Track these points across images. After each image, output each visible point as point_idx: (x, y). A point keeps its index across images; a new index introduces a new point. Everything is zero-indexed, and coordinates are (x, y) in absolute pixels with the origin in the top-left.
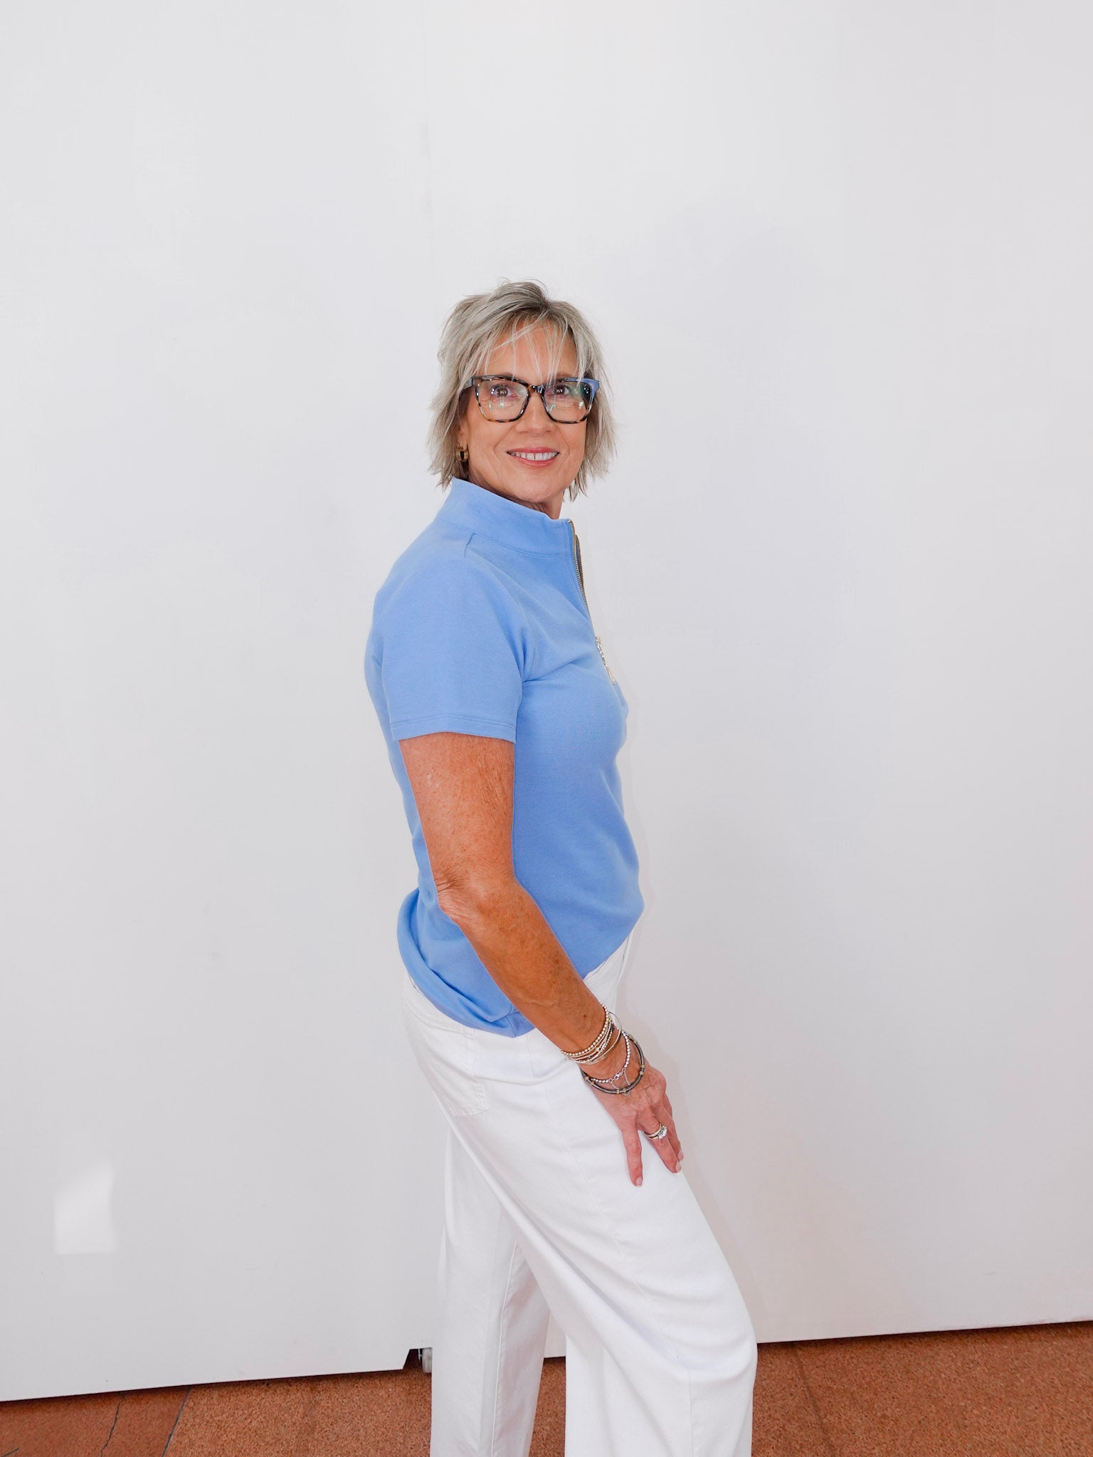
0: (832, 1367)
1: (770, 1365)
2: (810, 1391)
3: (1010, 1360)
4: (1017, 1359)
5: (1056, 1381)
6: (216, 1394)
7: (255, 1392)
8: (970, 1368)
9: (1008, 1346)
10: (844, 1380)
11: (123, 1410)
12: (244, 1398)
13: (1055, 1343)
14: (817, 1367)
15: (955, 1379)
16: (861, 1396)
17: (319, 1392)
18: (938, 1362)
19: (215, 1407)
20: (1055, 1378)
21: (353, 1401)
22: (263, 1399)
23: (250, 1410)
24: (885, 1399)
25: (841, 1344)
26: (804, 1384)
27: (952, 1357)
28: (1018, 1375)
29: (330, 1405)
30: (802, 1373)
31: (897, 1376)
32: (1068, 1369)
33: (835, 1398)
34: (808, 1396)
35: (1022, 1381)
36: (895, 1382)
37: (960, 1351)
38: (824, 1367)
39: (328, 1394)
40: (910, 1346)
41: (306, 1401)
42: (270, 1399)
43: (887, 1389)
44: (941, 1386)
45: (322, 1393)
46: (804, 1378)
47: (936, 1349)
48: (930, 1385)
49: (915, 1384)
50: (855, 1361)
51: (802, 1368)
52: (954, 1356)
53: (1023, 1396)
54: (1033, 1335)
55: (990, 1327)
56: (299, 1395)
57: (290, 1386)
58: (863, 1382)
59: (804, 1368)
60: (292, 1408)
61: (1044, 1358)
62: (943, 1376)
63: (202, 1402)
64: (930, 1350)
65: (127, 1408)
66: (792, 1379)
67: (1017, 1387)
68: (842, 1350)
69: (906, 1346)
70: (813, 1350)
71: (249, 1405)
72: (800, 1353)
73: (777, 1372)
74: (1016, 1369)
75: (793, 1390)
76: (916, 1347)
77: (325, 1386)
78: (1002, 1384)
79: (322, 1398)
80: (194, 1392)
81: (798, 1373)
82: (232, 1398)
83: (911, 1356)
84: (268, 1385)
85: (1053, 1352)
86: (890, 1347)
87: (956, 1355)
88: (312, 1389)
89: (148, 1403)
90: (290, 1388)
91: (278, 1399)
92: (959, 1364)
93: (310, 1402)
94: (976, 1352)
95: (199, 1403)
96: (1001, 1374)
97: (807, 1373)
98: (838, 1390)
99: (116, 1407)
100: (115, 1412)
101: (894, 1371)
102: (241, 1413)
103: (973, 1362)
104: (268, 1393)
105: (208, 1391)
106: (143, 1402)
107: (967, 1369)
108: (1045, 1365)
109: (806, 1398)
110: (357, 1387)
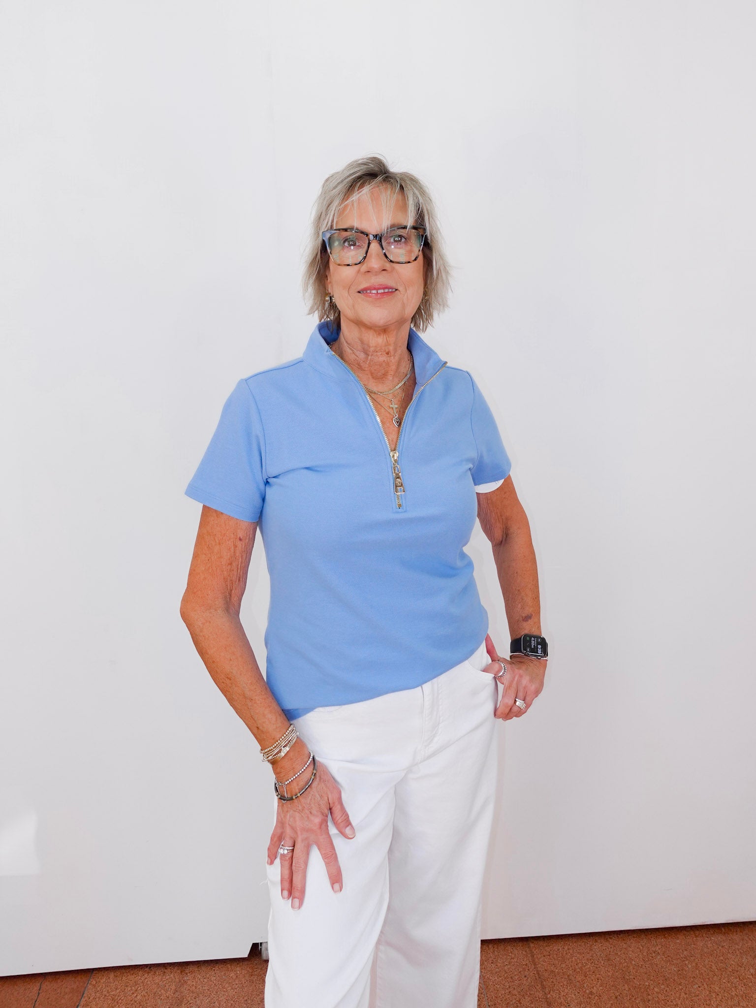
0: (555, 956)
1: (510, 954)
2: (539, 974)
3: (681, 951)
4: (686, 950)
5: (714, 967)
6: (112, 975)
7: (140, 973)
8: (652, 957)
9: (680, 940)
10: (564, 966)
11: (44, 986)
12: (132, 978)
13: (713, 938)
14: (544, 956)
15: (642, 965)
16: (575, 977)
17: (187, 974)
18: (630, 952)
19: (111, 985)
20: (712, 964)
21: (211, 981)
22: (146, 978)
23: (136, 987)
24: (592, 980)
25: (561, 939)
26: (534, 968)
27: (640, 949)
28: (687, 962)
29: (194, 983)
30: (533, 961)
31: (601, 963)
32: (722, 958)
33: (556, 979)
34: (537, 977)
35: (690, 966)
36: (599, 967)
37: (646, 944)
38: (549, 955)
39: (193, 975)
40: (610, 940)
41: (177, 980)
42: (151, 979)
43: (593, 972)
44: (631, 970)
45: (189, 974)
46: (535, 964)
47: (629, 943)
48: (624, 969)
49: (614, 969)
50: (571, 951)
51: (533, 956)
52: (641, 948)
53: (690, 977)
54: (697, 932)
55: (667, 927)
56: (172, 975)
57: (166, 969)
58: (577, 967)
59: (535, 956)
60: (167, 985)
61: (706, 950)
62: (633, 962)
63: (102, 981)
64: (625, 943)
65: (47, 985)
66: (526, 965)
67: (686, 971)
68: (562, 943)
69: (607, 940)
70: (541, 943)
71: (136, 983)
72: (532, 945)
73: (515, 960)
74: (685, 957)
75: (527, 973)
76: (614, 941)
77: (191, 969)
78: (675, 969)
79: (188, 978)
80: (96, 973)
81: (530, 960)
82: (124, 978)
83: (611, 948)
84: (150, 968)
85: (711, 945)
86: (596, 941)
87: (643, 947)
88: (181, 972)
89: (62, 981)
90: (166, 970)
91: (157, 979)
92: (645, 954)
93: (180, 981)
94: (657, 944)
95: (100, 982)
96: (675, 961)
97: (537, 960)
98: (558, 973)
99: (39, 984)
100: (39, 988)
101: (599, 959)
102: (130, 989)
103: (655, 952)
104: (150, 974)
105: (106, 973)
106: (59, 981)
107: (651, 958)
108: (705, 955)
109: (536, 979)
110: (214, 970)
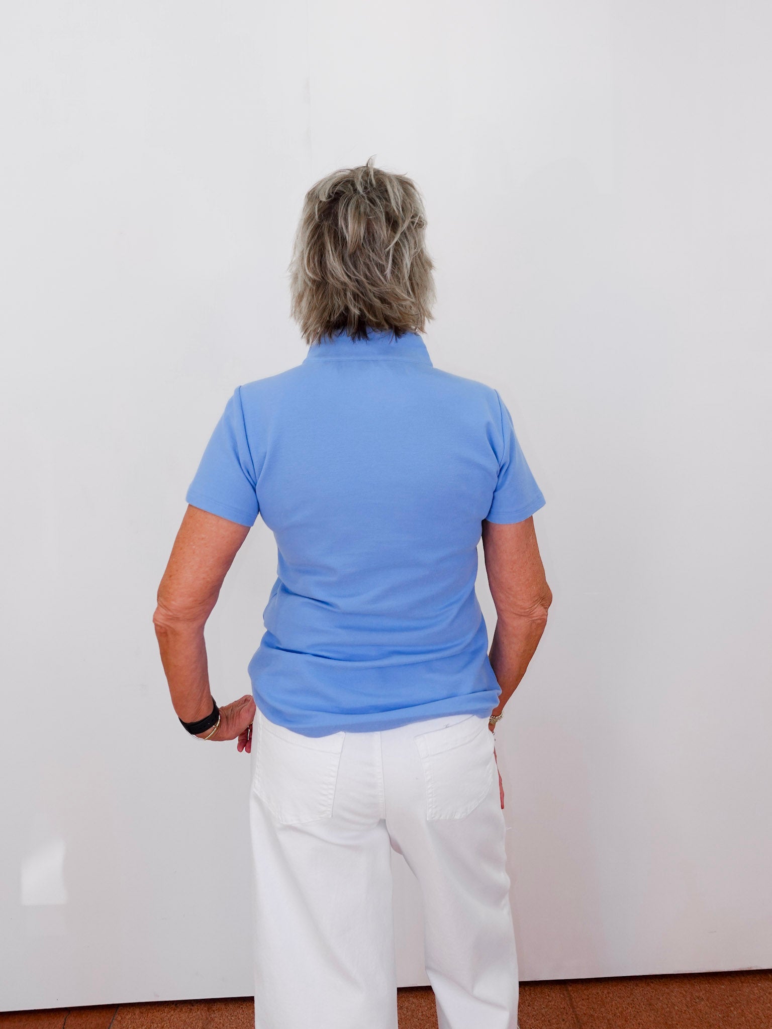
0: (594, 1000)
1: (547, 997)
2: (577, 1018)
3: (726, 997)
4: (731, 996)
5: (761, 1014)
6: (137, 1012)
7: (166, 1010)
8: (696, 1003)
9: (723, 986)
10: (603, 1010)
11: (69, 1022)
12: (158, 1014)
13: (760, 985)
14: (583, 1000)
15: (685, 1011)
16: (615, 1022)
17: (214, 1011)
18: (673, 997)
19: (137, 1021)
20: (759, 1011)
21: (239, 1019)
22: (172, 1015)
23: (163, 1024)
24: (633, 1025)
25: (601, 983)
26: (573, 1012)
27: (683, 994)
28: (732, 1009)
29: (221, 1021)
30: (572, 1004)
31: (642, 1008)
32: (769, 1005)
33: (596, 1024)
34: (576, 1021)
35: (735, 1013)
36: (641, 1012)
37: (689, 989)
38: (588, 999)
39: (220, 1013)
40: (652, 985)
41: (204, 1017)
42: (178, 1016)
43: (635, 1017)
44: (674, 1016)
45: (216, 1012)
46: (573, 1008)
47: (671, 987)
48: (666, 1014)
49: (655, 1014)
50: (611, 995)
51: (572, 1000)
52: (684, 993)
53: (736, 1024)
54: (743, 978)
55: (711, 971)
56: (199, 1013)
57: (193, 1006)
58: (617, 1011)
59: (573, 999)
60: (194, 1022)
61: (752, 996)
62: (676, 1008)
63: (127, 1017)
64: (667, 988)
65: (71, 1020)
66: (564, 1008)
67: (731, 1017)
68: (602, 986)
69: (648, 985)
70: (580, 986)
71: (162, 1020)
72: (570, 988)
73: (553, 1003)
74: (731, 1003)
75: (564, 1017)
76: (656, 986)
77: (218, 1006)
78: (720, 1015)
79: (216, 1015)
80: (122, 1009)
81: (569, 1004)
82: (150, 1014)
83: (653, 992)
84: (176, 1005)
85: (758, 992)
86: (637, 985)
87: (686, 992)
88: (208, 1009)
89: (87, 1017)
90: (192, 1007)
91: (184, 1016)
92: (688, 999)
93: (207, 1019)
94: (701, 990)
95: (125, 1018)
96: (720, 1008)
97: (575, 1004)
98: (598, 1017)
99: (63, 1020)
100: (63, 1023)
101: (640, 1004)
102: (156, 1026)
103: (698, 998)
104: (176, 1011)
105: (132, 1009)
106: (84, 1016)
107: (694, 1003)
108: (752, 1001)
109: (575, 1023)
110: (242, 1008)
